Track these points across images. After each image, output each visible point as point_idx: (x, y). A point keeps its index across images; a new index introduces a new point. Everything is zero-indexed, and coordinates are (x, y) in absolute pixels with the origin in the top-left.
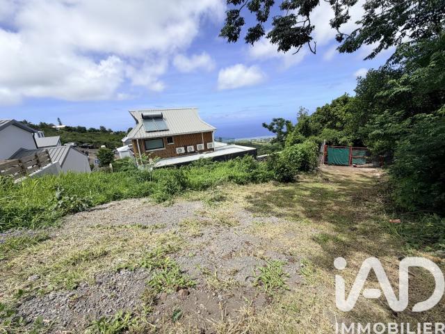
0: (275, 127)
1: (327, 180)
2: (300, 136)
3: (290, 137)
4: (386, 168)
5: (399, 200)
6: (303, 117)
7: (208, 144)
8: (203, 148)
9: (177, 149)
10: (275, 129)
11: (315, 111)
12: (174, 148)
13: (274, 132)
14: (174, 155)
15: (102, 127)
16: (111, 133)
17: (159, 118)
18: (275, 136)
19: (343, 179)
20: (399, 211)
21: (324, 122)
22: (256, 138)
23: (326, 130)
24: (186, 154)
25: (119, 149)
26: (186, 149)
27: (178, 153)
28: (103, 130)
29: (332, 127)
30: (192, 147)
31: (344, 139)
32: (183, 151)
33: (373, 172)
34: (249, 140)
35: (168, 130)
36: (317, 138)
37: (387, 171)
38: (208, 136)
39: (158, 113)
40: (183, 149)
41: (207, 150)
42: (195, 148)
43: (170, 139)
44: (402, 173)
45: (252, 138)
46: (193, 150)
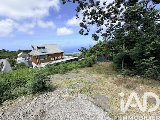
0: (82, 50)
1: (100, 66)
2: (90, 54)
3: (88, 54)
4: (112, 62)
5: (115, 68)
6: (90, 48)
7: (62, 56)
8: (61, 58)
9: (52, 59)
10: (82, 51)
11: (93, 46)
12: (50, 58)
13: (82, 52)
14: (51, 61)
15: (4, 49)
16: (9, 52)
17: (44, 48)
18: (82, 53)
19: (103, 65)
20: (115, 70)
21: (96, 49)
22: (73, 53)
23: (97, 52)
24: (55, 60)
25: (18, 59)
26: (55, 59)
27: (52, 60)
28: (4, 51)
29: (98, 51)
30: (57, 58)
31: (102, 54)
32: (54, 59)
33: (109, 63)
34: (70, 54)
35: (48, 52)
36: (95, 54)
37: (112, 63)
38: (62, 54)
39: (44, 46)
40: (54, 58)
41: (62, 59)
42: (58, 58)
43: (49, 55)
44: (115, 63)
45: (72, 53)
46: (57, 59)
